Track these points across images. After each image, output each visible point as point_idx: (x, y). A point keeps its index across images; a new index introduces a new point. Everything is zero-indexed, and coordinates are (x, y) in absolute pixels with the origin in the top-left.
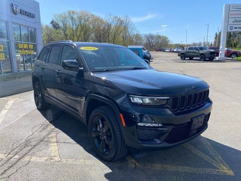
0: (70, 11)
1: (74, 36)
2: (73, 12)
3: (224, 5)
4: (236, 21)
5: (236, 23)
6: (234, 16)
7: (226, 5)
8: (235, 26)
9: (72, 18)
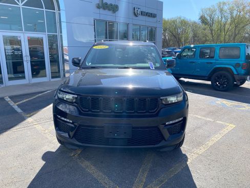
0: (220, 3)
1: (221, 31)
2: (224, 3)
9: (221, 11)
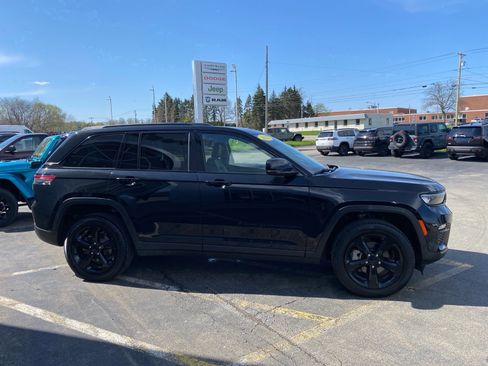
3: (193, 62)
4: (213, 89)
5: (212, 92)
6: (209, 81)
7: (196, 62)
8: (212, 97)
